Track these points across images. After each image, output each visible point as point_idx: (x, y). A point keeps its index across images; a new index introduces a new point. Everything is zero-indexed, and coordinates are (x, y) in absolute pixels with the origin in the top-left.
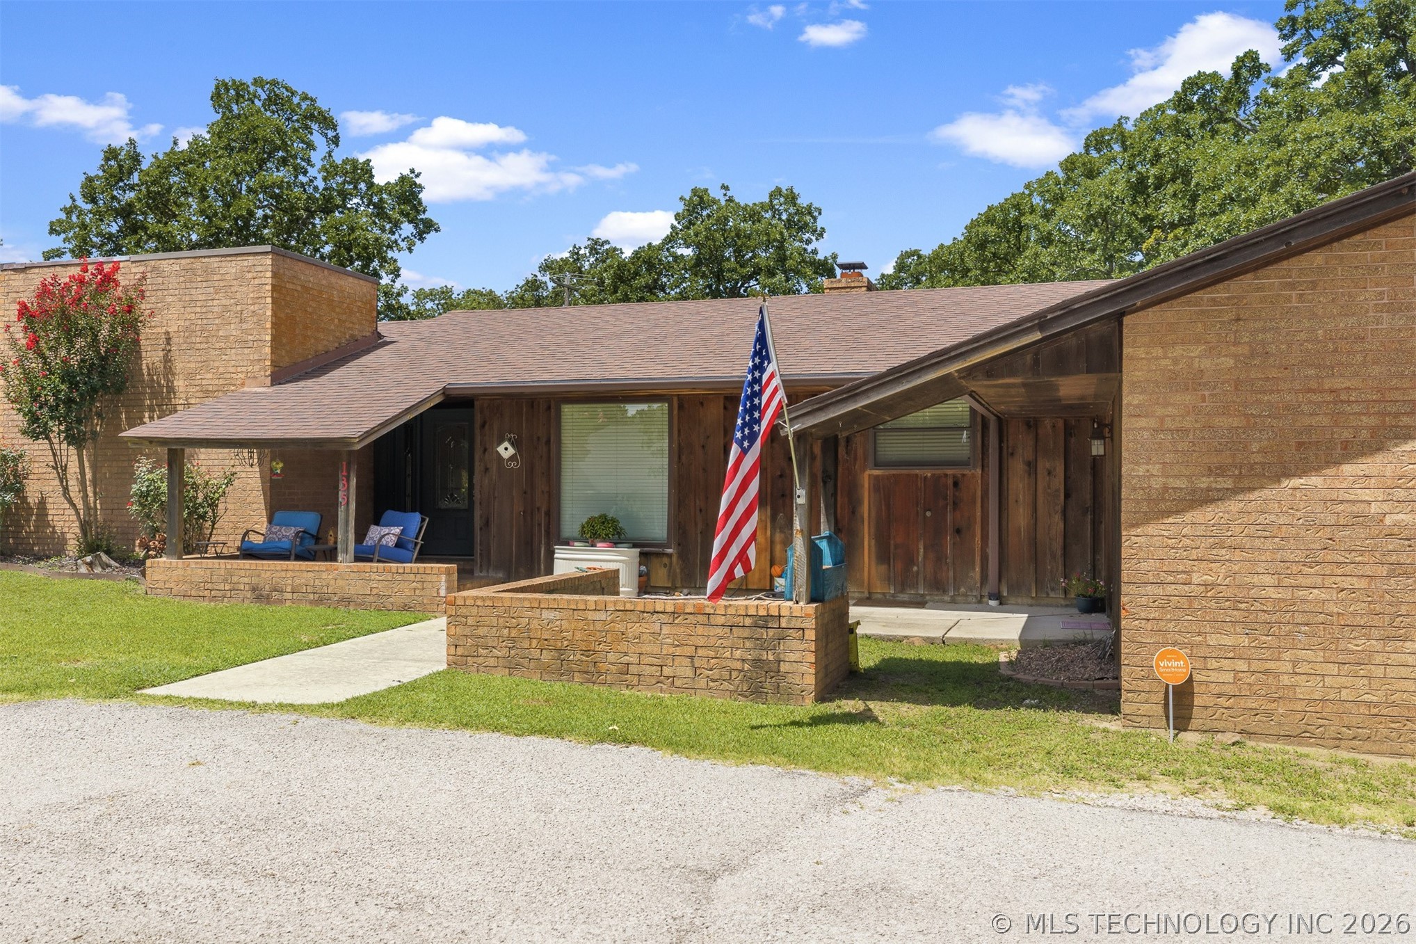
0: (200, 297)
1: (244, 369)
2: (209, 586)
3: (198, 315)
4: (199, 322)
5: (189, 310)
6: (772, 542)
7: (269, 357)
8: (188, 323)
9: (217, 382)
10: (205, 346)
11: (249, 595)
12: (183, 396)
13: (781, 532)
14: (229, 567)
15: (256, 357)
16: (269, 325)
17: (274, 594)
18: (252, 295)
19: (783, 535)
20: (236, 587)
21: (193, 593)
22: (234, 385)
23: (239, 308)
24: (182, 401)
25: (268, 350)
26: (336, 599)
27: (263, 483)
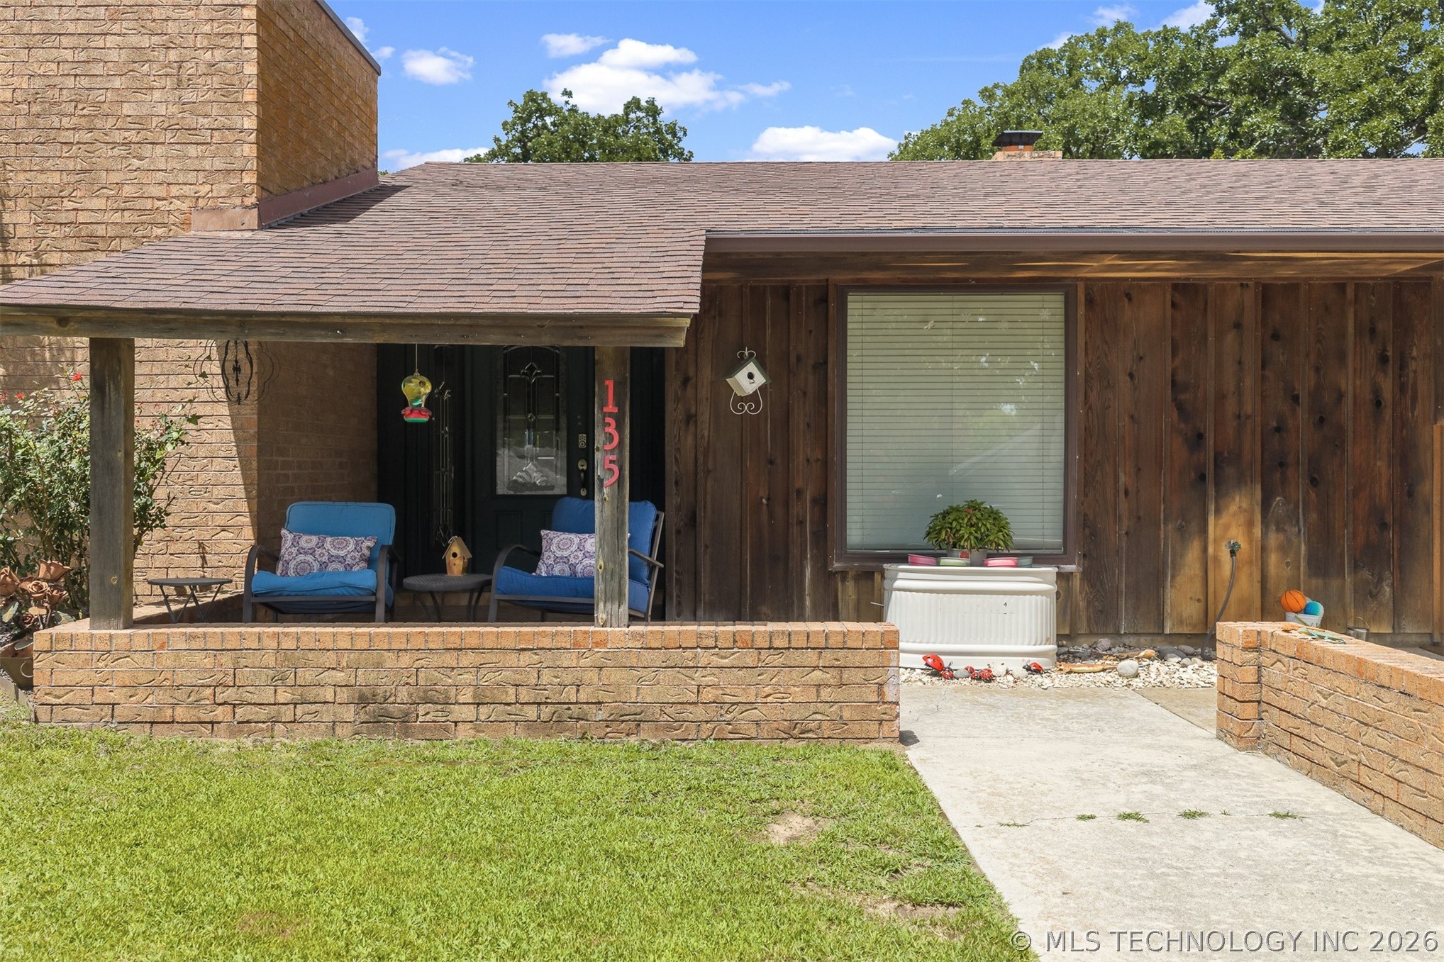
0: (71, 28)
1: (188, 190)
2: (230, 695)
3: (65, 68)
4: (70, 82)
5: (40, 54)
6: (1264, 549)
7: (253, 164)
8: (38, 83)
9: (117, 217)
10: (88, 137)
11: (349, 713)
12: (28, 246)
13: (1279, 530)
14: (288, 644)
15: (219, 164)
16: (250, 96)
17: (422, 709)
18: (207, 28)
19: (1281, 537)
20: (311, 694)
21: (180, 713)
22: (164, 225)
23: (173, 55)
24: (23, 259)
25: (250, 150)
26: (602, 715)
27: (239, 441)
